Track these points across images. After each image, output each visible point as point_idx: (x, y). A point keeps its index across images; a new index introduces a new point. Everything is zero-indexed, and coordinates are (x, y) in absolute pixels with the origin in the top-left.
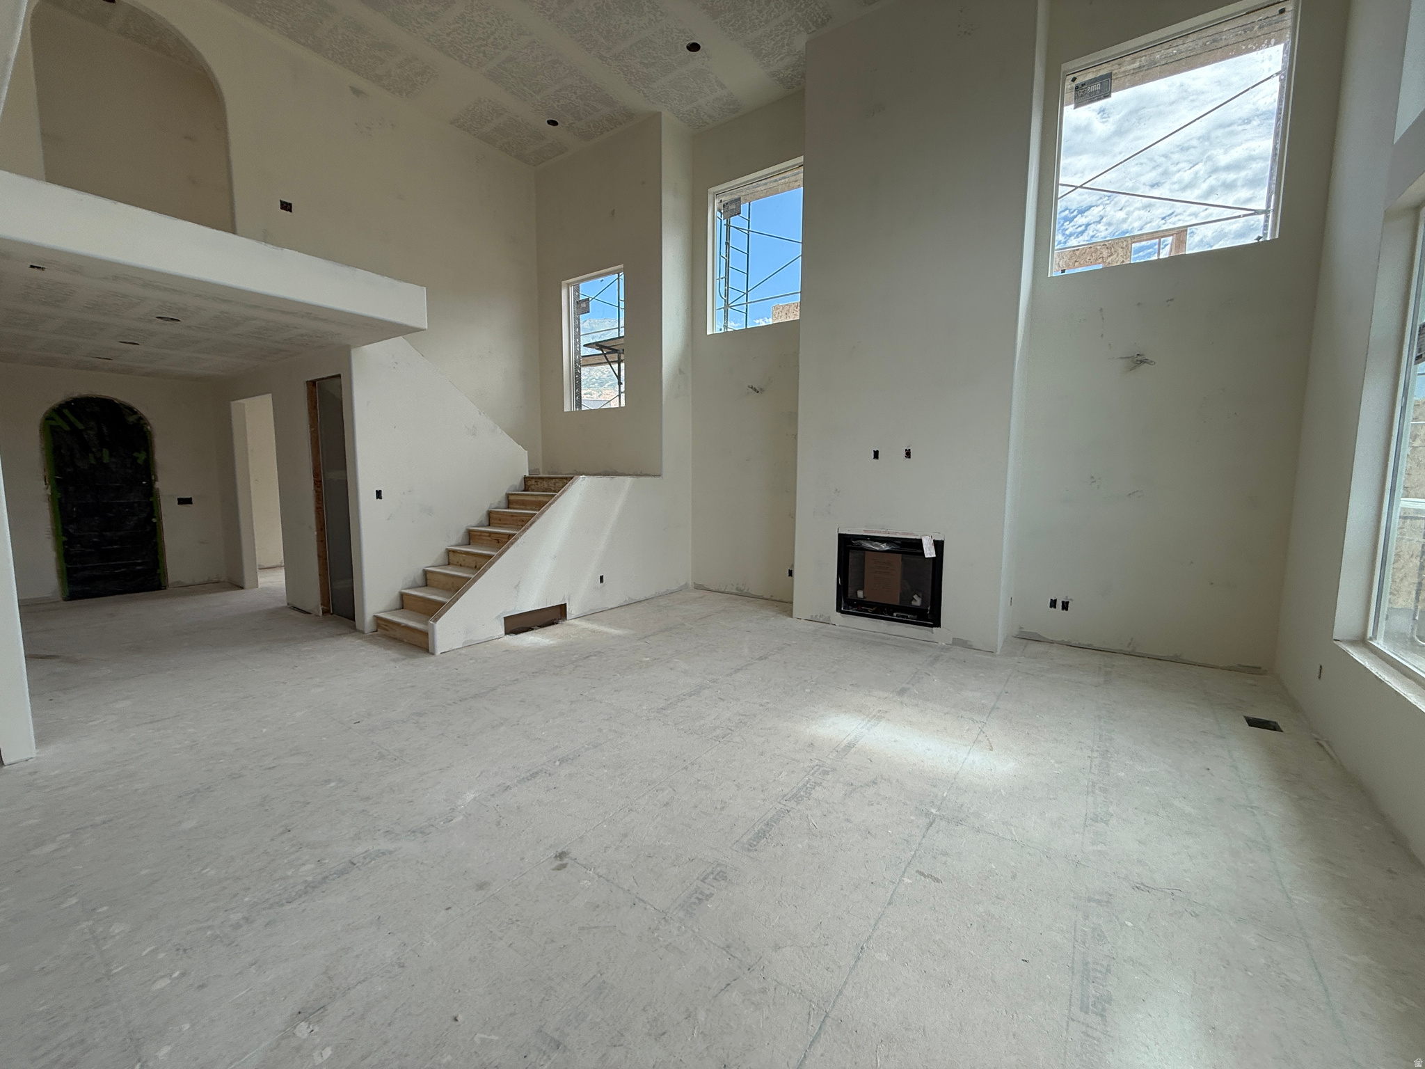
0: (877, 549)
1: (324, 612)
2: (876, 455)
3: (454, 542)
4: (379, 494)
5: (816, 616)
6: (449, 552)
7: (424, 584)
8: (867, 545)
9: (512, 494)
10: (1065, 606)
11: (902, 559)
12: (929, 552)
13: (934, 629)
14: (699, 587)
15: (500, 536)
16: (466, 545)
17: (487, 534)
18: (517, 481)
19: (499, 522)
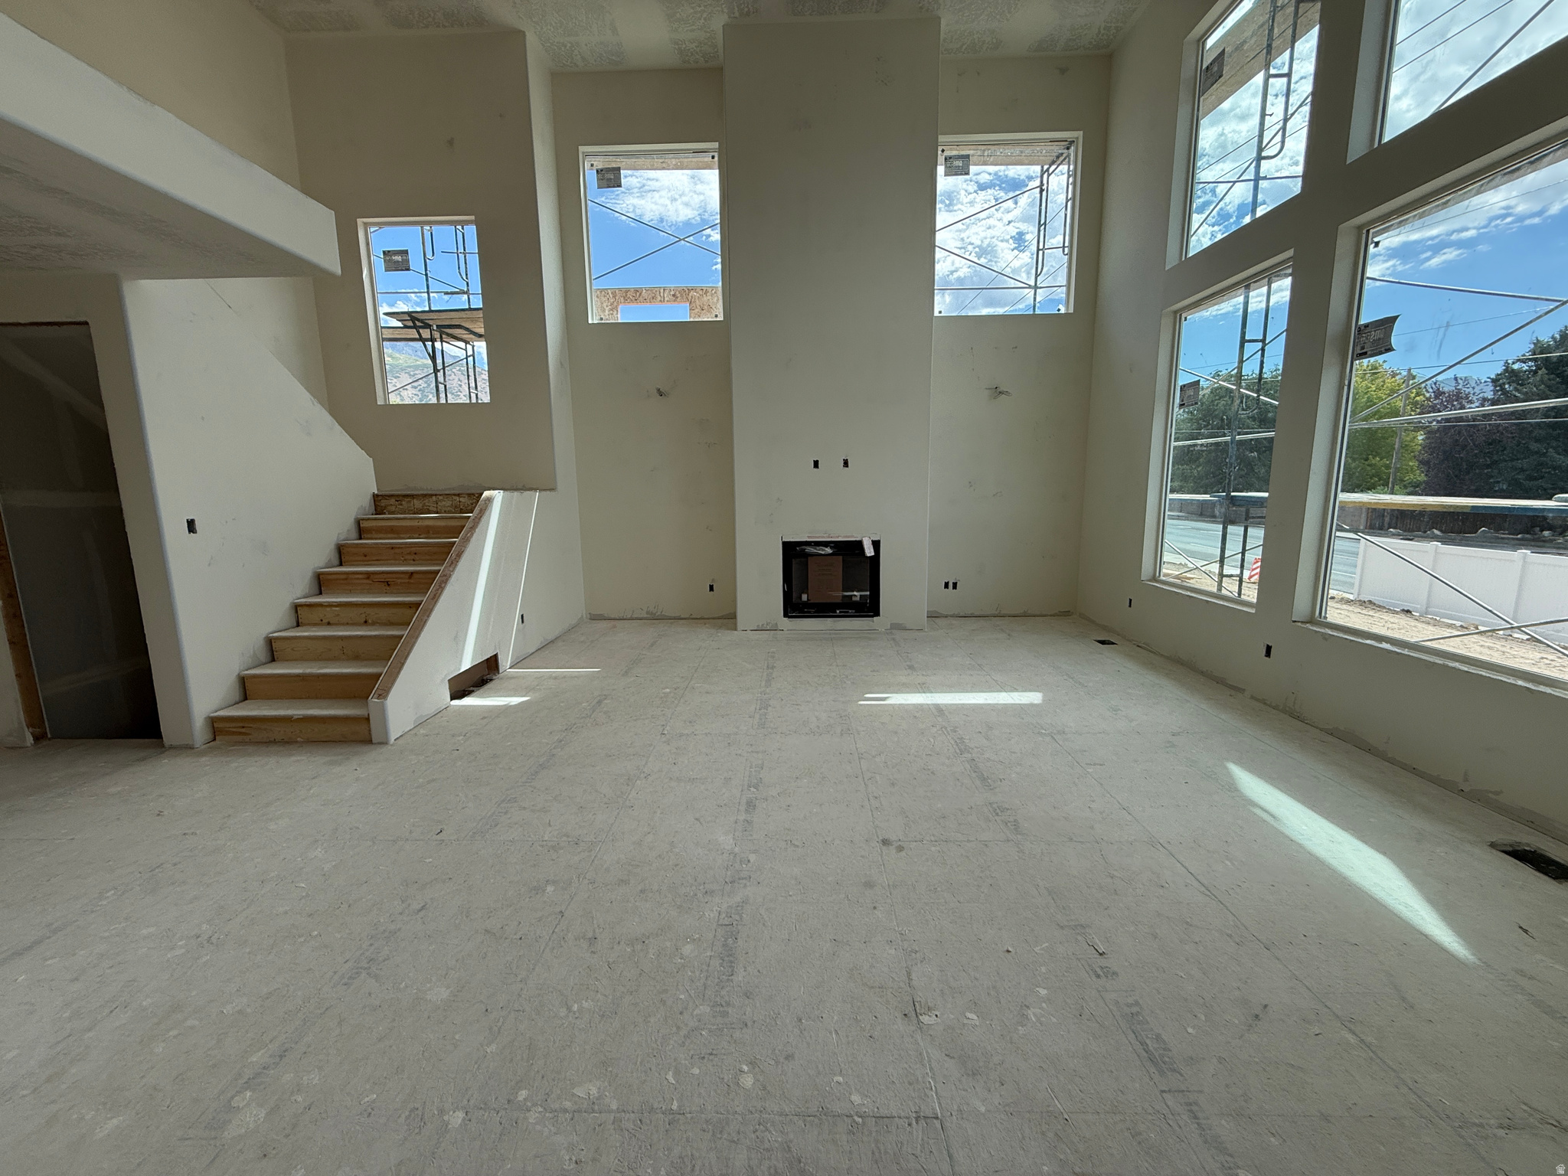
0: (823, 553)
1: (37, 738)
2: (816, 464)
3: (299, 593)
4: (191, 526)
5: (763, 625)
6: (296, 607)
7: (270, 659)
8: (810, 550)
9: (363, 520)
10: (955, 586)
11: (843, 561)
12: (869, 551)
13: (875, 618)
14: (595, 618)
15: (389, 575)
16: (317, 595)
17: (366, 576)
18: (366, 501)
19: (365, 558)
